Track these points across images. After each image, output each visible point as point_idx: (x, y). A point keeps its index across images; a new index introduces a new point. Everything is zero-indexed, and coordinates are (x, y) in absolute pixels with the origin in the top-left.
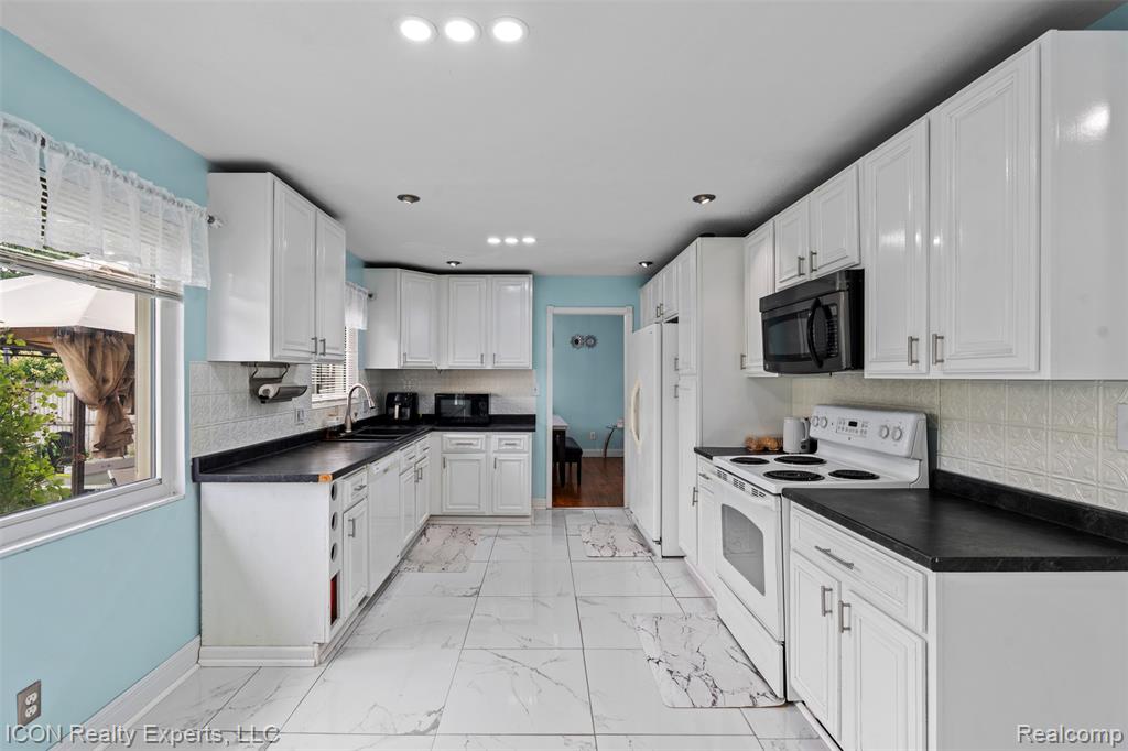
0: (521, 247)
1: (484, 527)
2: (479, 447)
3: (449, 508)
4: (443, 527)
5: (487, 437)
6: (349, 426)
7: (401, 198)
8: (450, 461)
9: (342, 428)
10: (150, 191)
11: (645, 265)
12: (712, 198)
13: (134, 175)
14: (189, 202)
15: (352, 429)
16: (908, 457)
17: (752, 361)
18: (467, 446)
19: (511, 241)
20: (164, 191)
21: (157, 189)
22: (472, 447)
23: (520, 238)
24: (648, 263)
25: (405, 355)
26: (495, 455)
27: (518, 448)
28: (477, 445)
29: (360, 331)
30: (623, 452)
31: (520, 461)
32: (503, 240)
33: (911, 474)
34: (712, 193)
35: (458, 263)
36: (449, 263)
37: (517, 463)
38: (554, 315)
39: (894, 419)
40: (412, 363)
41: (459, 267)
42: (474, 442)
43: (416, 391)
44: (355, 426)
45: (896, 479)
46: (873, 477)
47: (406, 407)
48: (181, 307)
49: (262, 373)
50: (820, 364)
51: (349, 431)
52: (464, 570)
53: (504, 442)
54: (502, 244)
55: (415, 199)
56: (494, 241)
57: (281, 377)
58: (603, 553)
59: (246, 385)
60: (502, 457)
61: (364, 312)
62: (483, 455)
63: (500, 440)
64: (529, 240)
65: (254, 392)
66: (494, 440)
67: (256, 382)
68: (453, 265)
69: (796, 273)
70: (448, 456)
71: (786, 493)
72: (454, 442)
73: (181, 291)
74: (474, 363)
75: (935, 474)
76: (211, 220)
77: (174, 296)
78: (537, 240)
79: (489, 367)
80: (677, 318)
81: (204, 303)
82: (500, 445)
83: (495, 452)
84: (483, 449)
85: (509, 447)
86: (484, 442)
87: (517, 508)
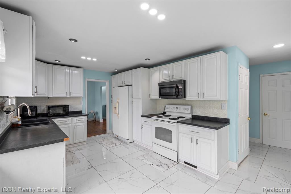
0: (92, 61)
2: (69, 122)
5: (72, 119)
7: (71, 40)
11: (116, 70)
12: (149, 59)
16: (190, 113)
17: (152, 96)
18: (64, 123)
19: (89, 59)
22: (66, 123)
23: (92, 59)
24: (117, 70)
26: (74, 124)
27: (82, 121)
30: (106, 118)
32: (86, 58)
33: (190, 116)
34: (149, 58)
35: (59, 61)
36: (56, 61)
37: (82, 126)
38: (88, 81)
39: (186, 107)
41: (60, 63)
42: (67, 121)
45: (188, 117)
46: (184, 117)
50: (177, 97)
56: (83, 58)
58: (113, 145)
60: (77, 124)
62: (71, 125)
63: (76, 119)
64: (95, 60)
66: (75, 120)
69: (168, 78)
71: (178, 122)
75: (193, 116)
78: (97, 60)
79: (69, 96)
80: (132, 85)
82: (76, 121)
83: (74, 123)
84: (71, 123)
85: (79, 121)
86: (71, 121)
87: (82, 139)
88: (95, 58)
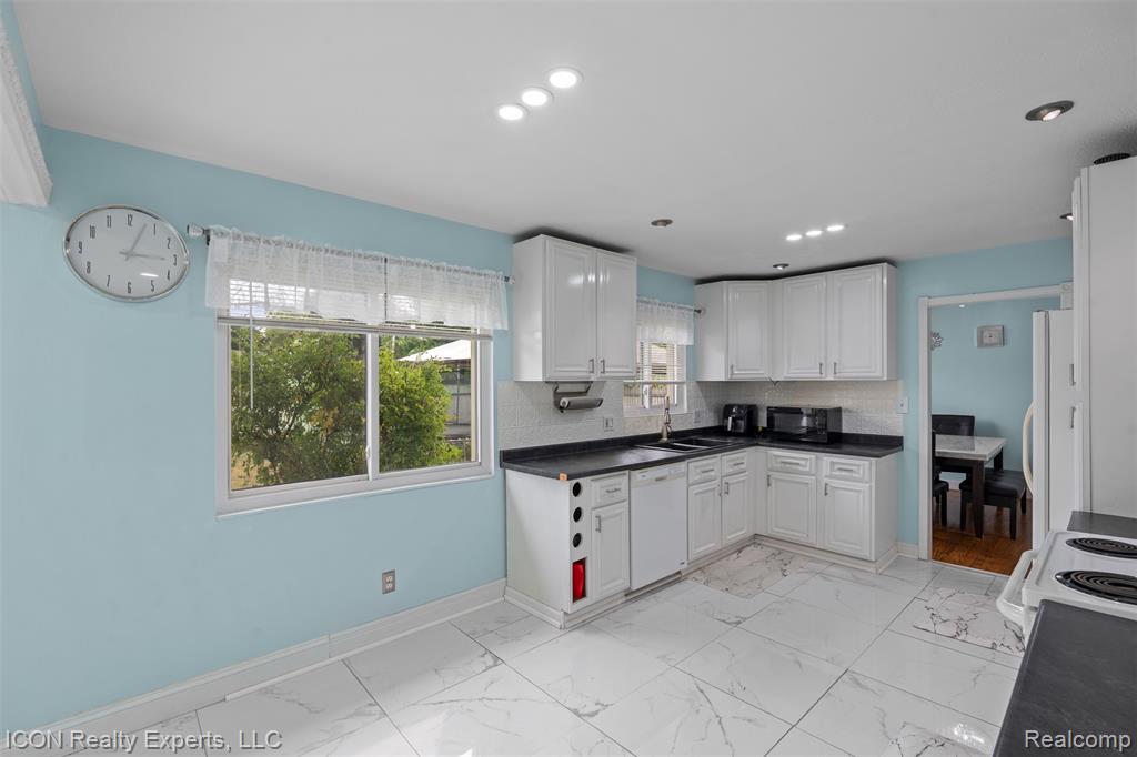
0: (827, 238)
1: (813, 560)
2: (808, 469)
3: (773, 530)
4: (765, 549)
5: (817, 458)
6: (665, 434)
7: (655, 223)
8: (776, 480)
9: (659, 436)
10: (456, 270)
12: (1065, 107)
13: (444, 264)
14: (488, 272)
15: (669, 437)
18: (794, 467)
19: (814, 233)
20: (468, 268)
21: (462, 268)
22: (799, 467)
25: (732, 367)
26: (826, 480)
27: (854, 475)
28: (805, 466)
29: (688, 346)
31: (859, 491)
32: (804, 235)
35: (784, 265)
36: (776, 266)
37: (856, 494)
38: (930, 308)
40: (739, 375)
41: (787, 269)
42: (802, 462)
43: (755, 403)
44: (672, 435)
47: (741, 419)
48: (492, 344)
49: (561, 389)
51: (665, 439)
52: (749, 596)
53: (837, 466)
54: (805, 238)
55: (667, 222)
56: (794, 238)
57: (587, 391)
58: (940, 628)
59: (551, 398)
60: (835, 483)
61: (689, 327)
62: (813, 478)
63: (833, 463)
64: (835, 228)
65: (556, 403)
66: (825, 463)
67: (558, 395)
68: (780, 268)
70: (774, 475)
72: (779, 460)
73: (492, 334)
74: (811, 373)
76: (507, 279)
77: (489, 337)
78: (847, 226)
79: (831, 378)
81: (508, 341)
82: (832, 470)
83: (826, 476)
84: (813, 472)
85: (844, 473)
86: (813, 464)
87: (853, 546)
88: (839, 222)
